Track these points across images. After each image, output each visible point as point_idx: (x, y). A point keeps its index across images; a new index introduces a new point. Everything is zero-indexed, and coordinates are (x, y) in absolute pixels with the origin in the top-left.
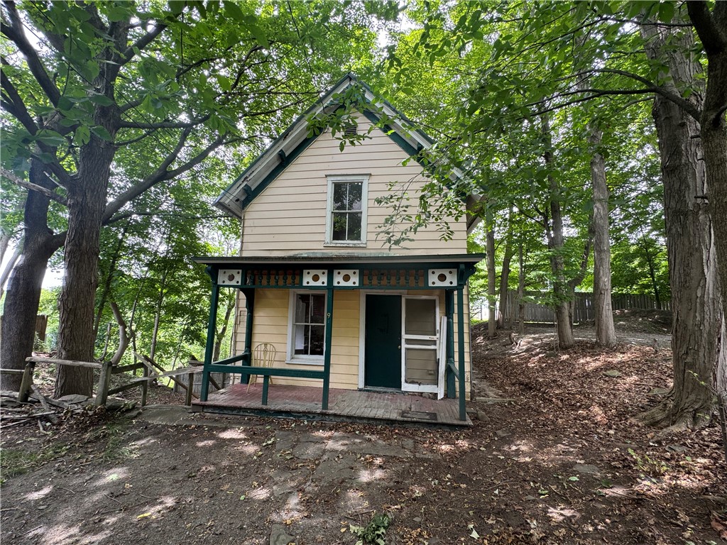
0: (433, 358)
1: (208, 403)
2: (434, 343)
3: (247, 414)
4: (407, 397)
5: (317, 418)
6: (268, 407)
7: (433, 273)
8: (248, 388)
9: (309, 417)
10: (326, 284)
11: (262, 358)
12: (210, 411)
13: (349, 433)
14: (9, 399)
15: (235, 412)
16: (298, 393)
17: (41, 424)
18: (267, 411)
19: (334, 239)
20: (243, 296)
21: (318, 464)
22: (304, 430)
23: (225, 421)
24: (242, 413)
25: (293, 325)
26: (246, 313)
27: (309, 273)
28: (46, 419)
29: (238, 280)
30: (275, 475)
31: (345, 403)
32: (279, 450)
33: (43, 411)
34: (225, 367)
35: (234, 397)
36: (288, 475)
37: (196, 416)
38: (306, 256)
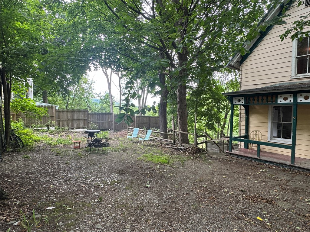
1: (232, 153)
3: (250, 160)
5: (288, 167)
6: (261, 158)
8: (248, 150)
9: (283, 166)
10: (292, 102)
12: (233, 156)
13: (307, 176)
14: (170, 142)
15: (244, 158)
16: (276, 156)
17: (181, 150)
18: (260, 160)
19: (298, 73)
20: (243, 108)
21: (289, 182)
22: (280, 170)
23: (241, 160)
24: (248, 159)
25: (271, 123)
26: (245, 116)
27: (281, 96)
28: (181, 149)
29: (242, 101)
30: (268, 180)
31: (306, 164)
32: (269, 174)
33: (180, 147)
34: (238, 139)
35: (242, 152)
36: (274, 181)
37: (228, 157)
38: (278, 86)
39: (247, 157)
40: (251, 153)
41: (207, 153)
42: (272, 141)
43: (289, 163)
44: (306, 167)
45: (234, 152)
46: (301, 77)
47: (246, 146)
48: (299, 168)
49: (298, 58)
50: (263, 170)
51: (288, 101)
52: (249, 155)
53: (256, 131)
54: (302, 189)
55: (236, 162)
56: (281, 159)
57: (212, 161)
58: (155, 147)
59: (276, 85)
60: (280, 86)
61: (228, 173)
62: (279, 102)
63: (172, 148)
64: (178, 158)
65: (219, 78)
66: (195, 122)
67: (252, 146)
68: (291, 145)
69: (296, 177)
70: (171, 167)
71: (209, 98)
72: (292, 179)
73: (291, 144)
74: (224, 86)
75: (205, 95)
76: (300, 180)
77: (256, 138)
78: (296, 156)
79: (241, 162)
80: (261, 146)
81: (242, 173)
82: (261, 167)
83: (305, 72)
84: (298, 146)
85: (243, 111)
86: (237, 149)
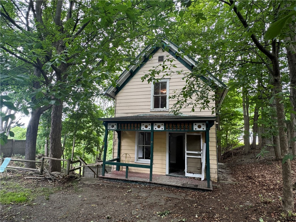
0: (200, 162)
1: (105, 177)
2: (200, 155)
3: (120, 182)
4: (187, 179)
5: (148, 184)
6: (128, 179)
7: (196, 124)
8: (119, 172)
9: (144, 184)
10: (150, 129)
11: (125, 160)
12: (106, 180)
13: (160, 190)
14: (37, 172)
15: (115, 181)
16: (140, 175)
17: (49, 181)
18: (128, 181)
19: (154, 108)
20: (116, 133)
21: (147, 198)
22: (142, 188)
23: (112, 183)
24: (118, 181)
25: (137, 146)
26: (118, 140)
27: (143, 124)
28: (50, 179)
29: (115, 127)
30: (132, 200)
31: (160, 180)
32: (133, 194)
33: (49, 176)
34: (111, 162)
35: (114, 175)
36: (137, 200)
37: (101, 182)
38: (142, 116)
39: (117, 179)
40: (122, 175)
41: (80, 180)
42: (138, 162)
43: (148, 181)
44: (159, 183)
45: (107, 176)
46: (156, 111)
47: (118, 169)
48: (155, 183)
49: (155, 96)
50: (129, 191)
51: (147, 129)
52: (119, 178)
53: (126, 154)
54: (156, 203)
55: (107, 186)
56: (143, 177)
57: (84, 189)
58: (12, 180)
59: (141, 115)
60: (144, 116)
61: (98, 200)
62: (142, 129)
63: (37, 179)
64: (43, 191)
65: (100, 104)
66: (73, 145)
67: (123, 168)
68: (150, 165)
69: (153, 192)
70: (29, 205)
71: (88, 122)
72: (150, 195)
73: (150, 163)
74: (104, 112)
75: (85, 118)
76: (154, 195)
77: (126, 160)
78: (153, 173)
79: (112, 185)
80: (129, 167)
81: (111, 197)
82: (128, 188)
83: (158, 107)
84: (154, 164)
85: (116, 136)
86: (110, 173)
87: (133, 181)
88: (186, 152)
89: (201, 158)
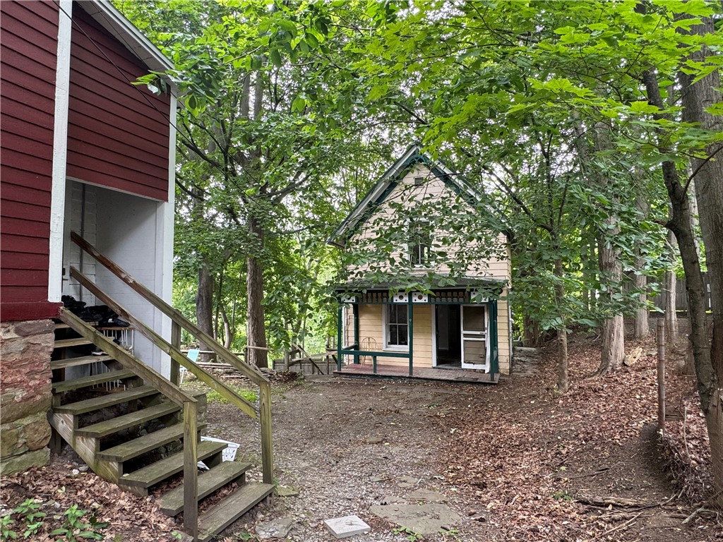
0: (483, 347)
1: (342, 372)
3: (366, 377)
4: (465, 372)
5: (407, 380)
6: (378, 374)
8: (360, 366)
9: (402, 379)
10: (407, 301)
12: (345, 376)
13: (425, 385)
16: (393, 369)
18: (377, 376)
21: (409, 394)
22: (399, 385)
23: (355, 380)
24: (363, 377)
25: (386, 325)
26: (353, 317)
27: (397, 294)
29: (353, 299)
32: (389, 390)
34: (347, 351)
35: (354, 370)
37: (338, 378)
39: (362, 375)
40: (366, 369)
42: (388, 349)
43: (408, 375)
44: (423, 377)
45: (345, 371)
46: (414, 269)
47: (357, 361)
48: (417, 378)
50: (383, 388)
51: (403, 301)
52: (363, 373)
53: (369, 338)
55: (349, 384)
56: (399, 372)
57: (319, 387)
62: (394, 301)
67: (365, 359)
68: (408, 353)
69: (415, 388)
72: (412, 391)
73: (408, 351)
76: (419, 391)
77: (369, 347)
78: (414, 365)
79: (355, 382)
80: (377, 358)
81: (362, 394)
82: (379, 384)
84: (415, 352)
85: (351, 310)
87: (385, 377)
88: (463, 332)
89: (484, 341)
